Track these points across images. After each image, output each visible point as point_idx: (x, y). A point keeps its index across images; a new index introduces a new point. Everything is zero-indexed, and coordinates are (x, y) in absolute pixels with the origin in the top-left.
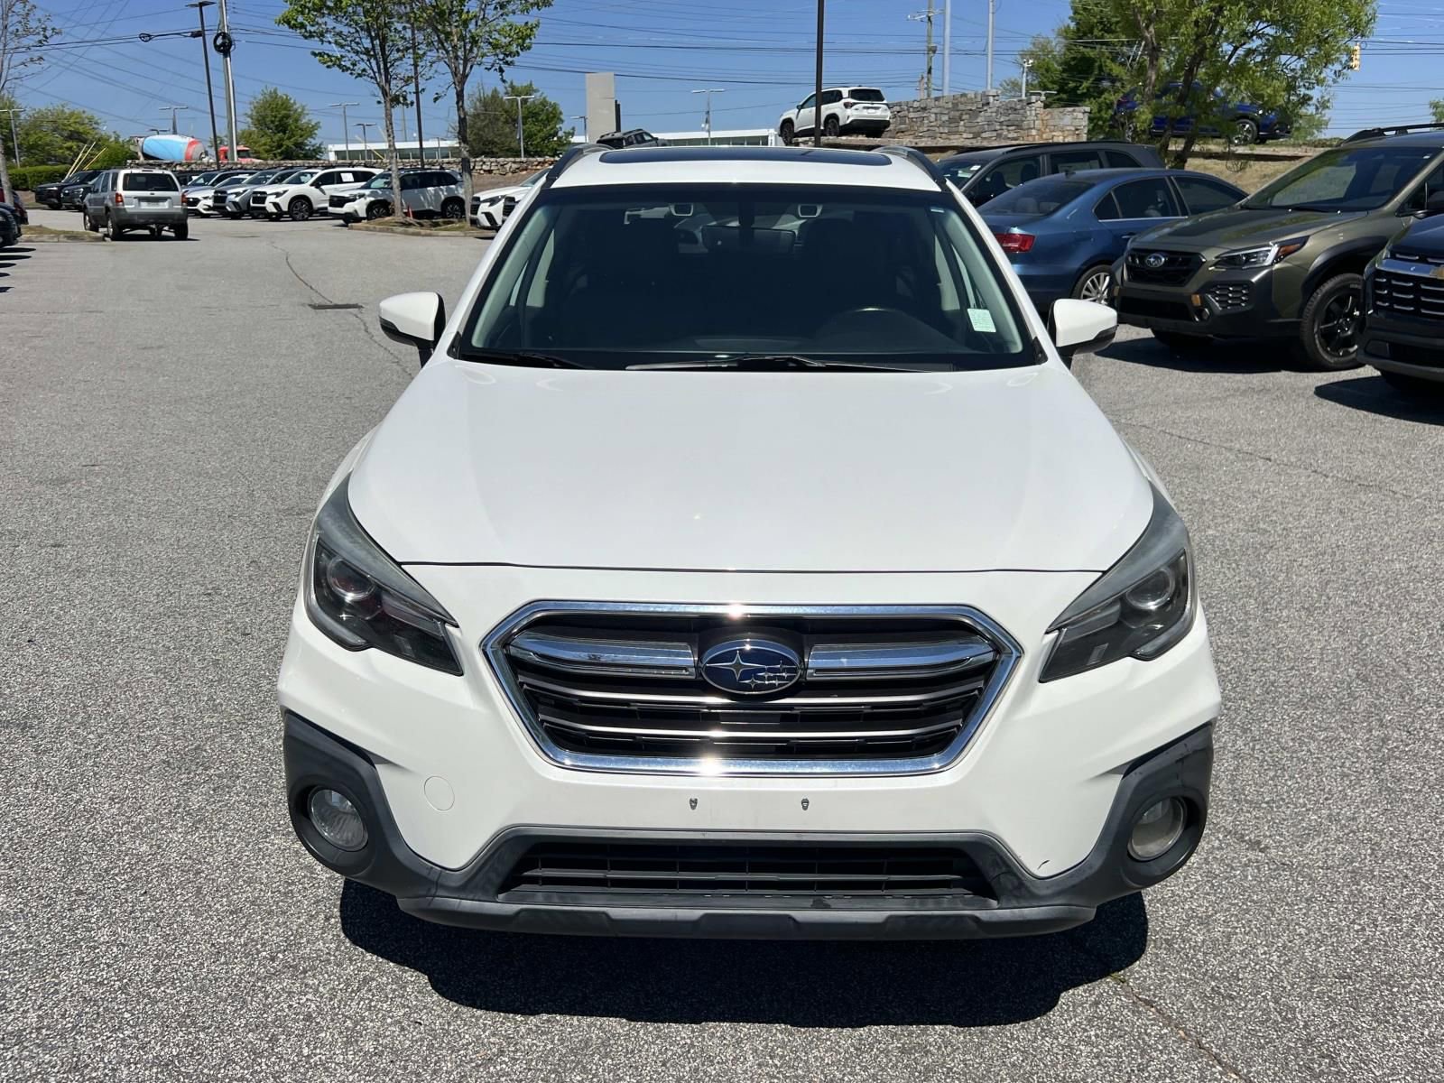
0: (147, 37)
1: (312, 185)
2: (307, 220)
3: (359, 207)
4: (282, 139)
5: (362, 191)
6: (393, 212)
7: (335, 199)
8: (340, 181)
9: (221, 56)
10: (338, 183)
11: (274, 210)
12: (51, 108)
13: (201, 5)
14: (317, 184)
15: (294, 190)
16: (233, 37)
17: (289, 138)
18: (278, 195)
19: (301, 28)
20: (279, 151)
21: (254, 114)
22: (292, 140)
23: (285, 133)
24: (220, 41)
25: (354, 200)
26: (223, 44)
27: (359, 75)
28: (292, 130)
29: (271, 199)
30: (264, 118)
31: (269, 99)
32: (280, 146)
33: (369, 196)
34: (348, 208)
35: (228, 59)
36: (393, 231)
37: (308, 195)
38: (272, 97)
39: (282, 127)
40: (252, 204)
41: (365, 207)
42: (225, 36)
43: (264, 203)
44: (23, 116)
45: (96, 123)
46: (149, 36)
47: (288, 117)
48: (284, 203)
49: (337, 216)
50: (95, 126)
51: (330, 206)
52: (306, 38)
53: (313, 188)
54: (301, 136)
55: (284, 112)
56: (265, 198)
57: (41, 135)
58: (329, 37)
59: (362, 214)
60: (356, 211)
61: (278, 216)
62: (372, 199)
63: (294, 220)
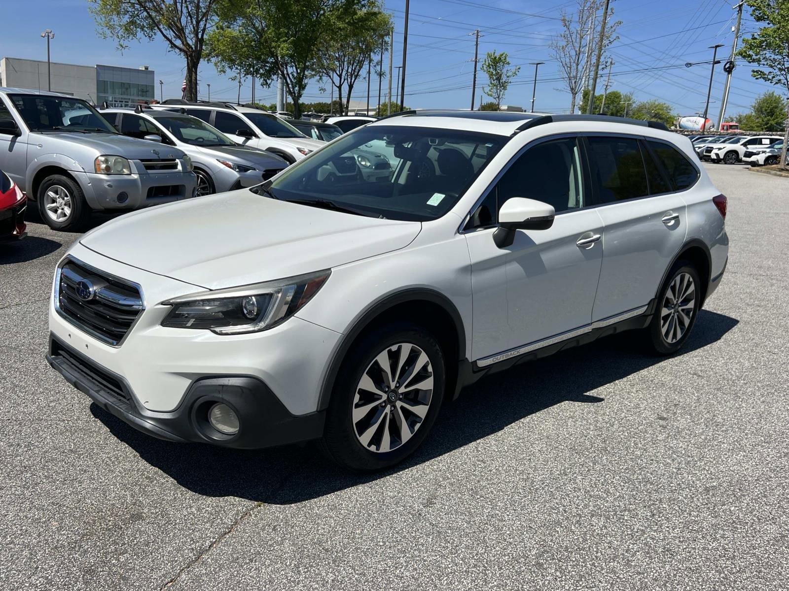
0: (689, 65)
1: (742, 145)
2: (734, 164)
3: (761, 158)
4: (769, 120)
5: (764, 150)
6: (779, 162)
7: (748, 153)
8: (761, 143)
9: (726, 73)
10: (759, 144)
11: (715, 157)
12: (649, 102)
13: (717, 47)
14: (745, 145)
15: (729, 147)
16: (736, 63)
17: (774, 120)
18: (720, 149)
19: (748, 57)
20: (766, 126)
21: (756, 105)
22: (775, 121)
23: (772, 117)
24: (728, 66)
25: (758, 154)
26: (729, 67)
27: (777, 83)
28: (777, 115)
29: (715, 151)
30: (762, 108)
31: (768, 98)
32: (767, 124)
33: (769, 152)
34: (753, 158)
35: (730, 75)
36: (770, 173)
37: (737, 150)
38: (770, 96)
39: (771, 113)
40: (704, 154)
41: (764, 159)
42: (731, 63)
43: (710, 153)
44: (634, 105)
45: (670, 110)
46: (690, 64)
47: (776, 107)
48: (722, 155)
49: (747, 163)
50: (669, 111)
51: (744, 157)
52: (750, 62)
53: (742, 146)
54: (781, 119)
55: (774, 105)
56: (712, 150)
57: (640, 115)
58: (763, 62)
59: (761, 162)
60: (758, 161)
61: (717, 161)
62: (770, 154)
63: (726, 163)
